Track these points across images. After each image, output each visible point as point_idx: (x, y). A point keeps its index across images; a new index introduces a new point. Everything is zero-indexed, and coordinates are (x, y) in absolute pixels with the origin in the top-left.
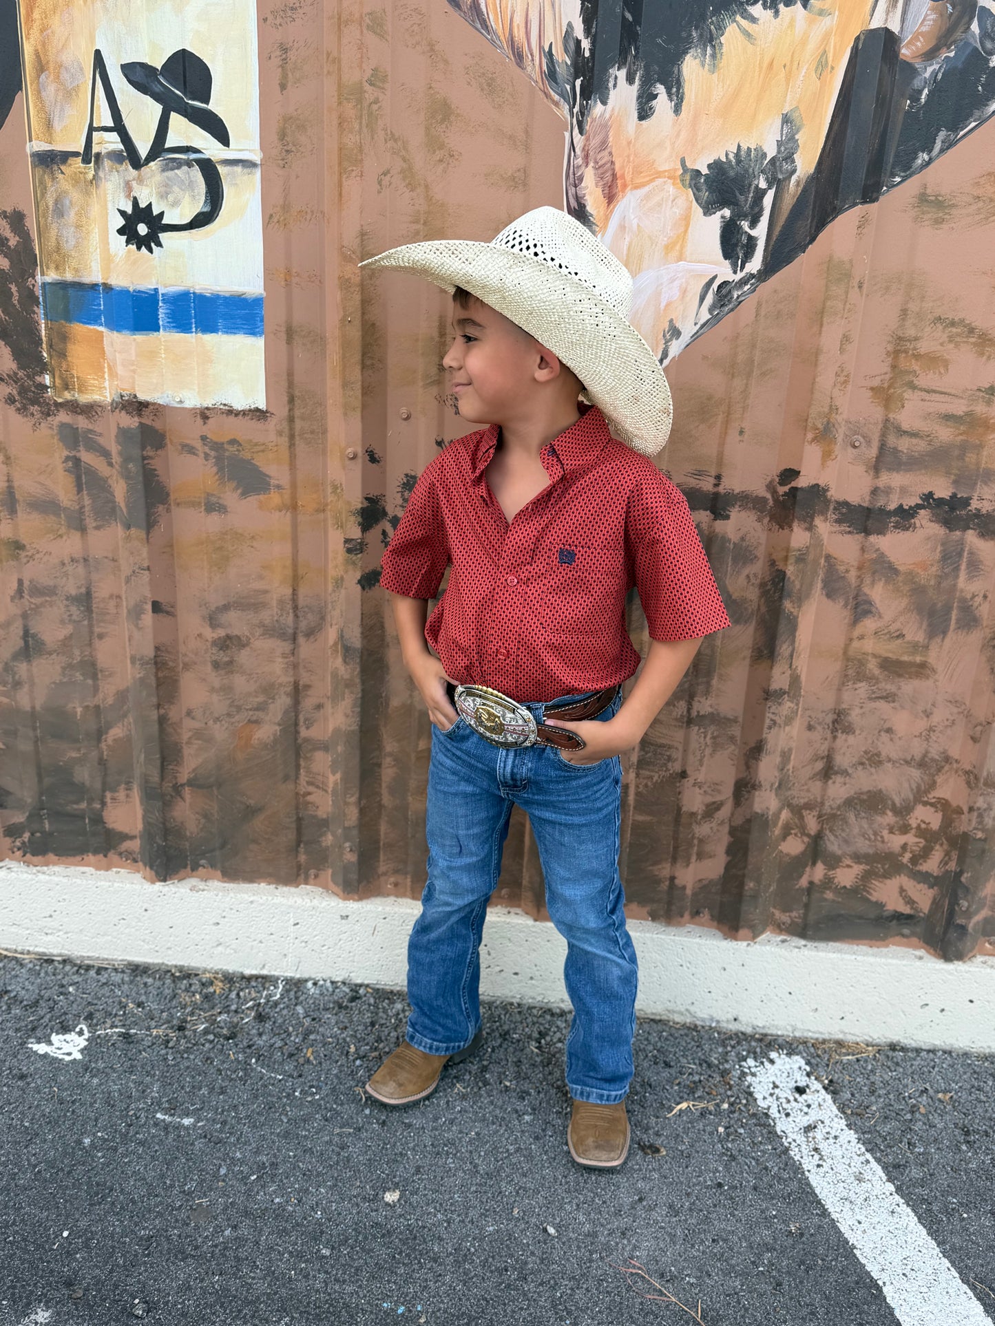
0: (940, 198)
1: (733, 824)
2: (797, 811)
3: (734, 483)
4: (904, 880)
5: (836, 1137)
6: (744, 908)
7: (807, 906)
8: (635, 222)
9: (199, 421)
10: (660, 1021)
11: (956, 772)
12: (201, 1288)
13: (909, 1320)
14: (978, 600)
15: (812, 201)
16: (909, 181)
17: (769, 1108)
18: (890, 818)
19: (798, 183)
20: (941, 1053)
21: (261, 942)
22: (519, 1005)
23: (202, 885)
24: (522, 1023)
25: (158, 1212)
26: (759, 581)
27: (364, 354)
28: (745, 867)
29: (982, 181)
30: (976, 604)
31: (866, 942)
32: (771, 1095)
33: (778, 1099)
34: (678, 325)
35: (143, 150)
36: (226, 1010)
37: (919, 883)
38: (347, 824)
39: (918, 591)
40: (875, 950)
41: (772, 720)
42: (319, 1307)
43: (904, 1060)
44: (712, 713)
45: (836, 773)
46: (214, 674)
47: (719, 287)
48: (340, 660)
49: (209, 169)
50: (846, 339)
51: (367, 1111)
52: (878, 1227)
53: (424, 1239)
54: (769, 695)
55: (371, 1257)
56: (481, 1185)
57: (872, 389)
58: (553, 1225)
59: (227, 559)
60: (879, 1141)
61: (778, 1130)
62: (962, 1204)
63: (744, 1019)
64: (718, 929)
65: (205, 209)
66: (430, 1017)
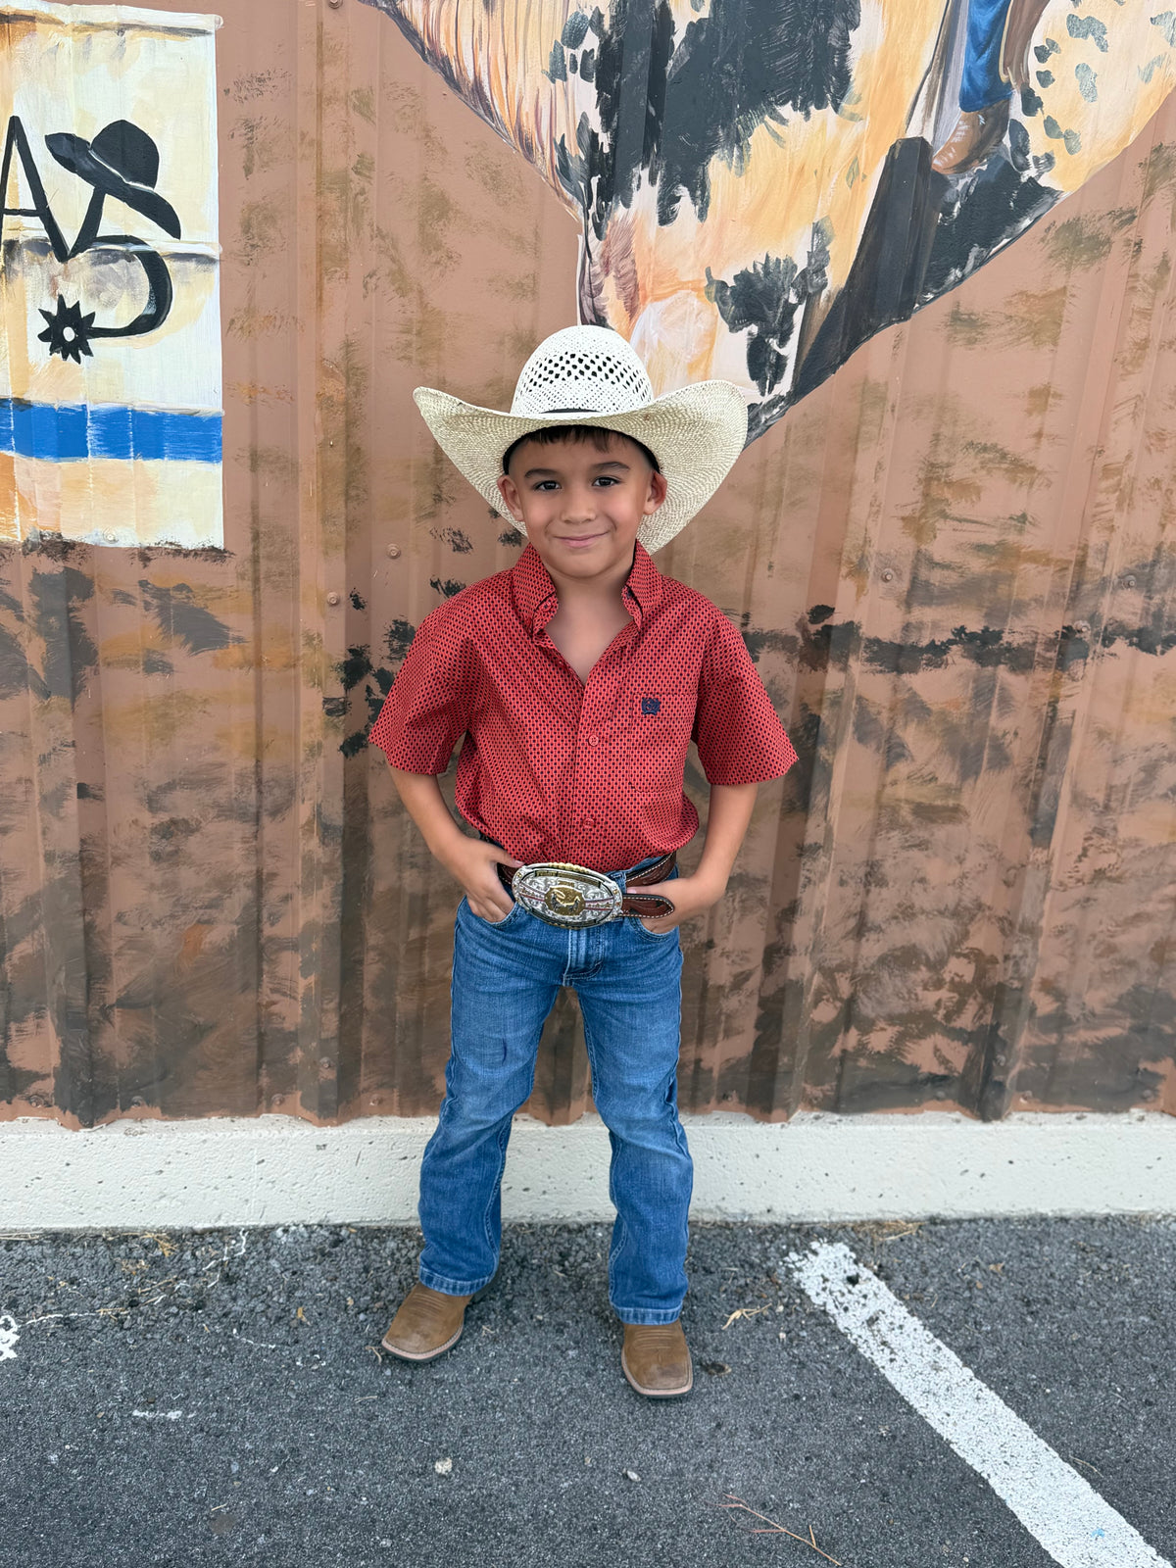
0: (973, 317)
1: (762, 994)
3: (762, 622)
4: (938, 1039)
5: (901, 1327)
6: (778, 1086)
7: (839, 1077)
8: (656, 335)
9: (138, 564)
11: (989, 918)
13: (1022, 1509)
14: (1009, 737)
15: (842, 318)
16: (941, 298)
17: (825, 1304)
18: (924, 974)
19: (829, 297)
20: (982, 1221)
21: (216, 1188)
22: (530, 1225)
23: (138, 1127)
24: (537, 1245)
25: (168, 1530)
27: (348, 484)
28: (778, 1042)
29: (1014, 300)
30: (1007, 742)
31: (901, 1109)
32: (824, 1289)
33: (831, 1293)
35: (70, 239)
36: (183, 1274)
37: (953, 1040)
38: (324, 1035)
39: (950, 730)
40: (911, 1117)
41: (806, 877)
43: (948, 1234)
44: (740, 875)
45: (870, 930)
46: (154, 868)
48: (315, 842)
49: (154, 264)
50: (880, 466)
51: (388, 1372)
52: (967, 1416)
53: (495, 1509)
54: (803, 851)
55: (439, 1540)
56: (540, 1437)
57: (903, 519)
58: (633, 1470)
59: (173, 728)
60: (944, 1324)
61: (841, 1327)
62: (1041, 1379)
63: (777, 1209)
64: (747, 1112)
65: (149, 312)
66: (451, 1253)
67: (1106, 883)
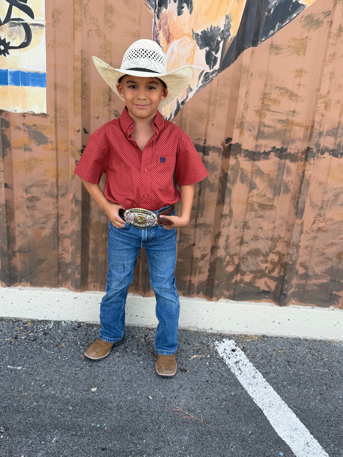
0: (277, 46)
1: (210, 261)
2: (232, 256)
3: (210, 143)
4: (266, 279)
5: (246, 365)
6: (214, 290)
7: (235, 289)
8: (177, 50)
9: (22, 117)
10: (186, 330)
11: (283, 242)
12: (25, 422)
13: (272, 420)
14: (290, 183)
15: (235, 46)
16: (267, 40)
17: (223, 356)
18: (261, 258)
19: (231, 39)
20: (279, 338)
21: (45, 308)
22: (138, 327)
23: (23, 288)
24: (139, 332)
25: (9, 398)
26: (219, 177)
27: (82, 94)
28: (214, 276)
29: (291, 41)
30: (289, 185)
31: (254, 301)
32: (224, 352)
33: (226, 353)
34: (192, 87)
35: (2, 19)
36: (33, 331)
37: (271, 280)
38: (76, 264)
39: (271, 180)
40: (257, 303)
41: (223, 225)
42: (69, 426)
43: (267, 340)
44: (203, 223)
45: (244, 243)
46: (27, 210)
47: (205, 74)
48: (74, 205)
49: (27, 27)
50: (247, 93)
51: (85, 363)
52: (261, 392)
53: (106, 403)
54: (222, 216)
55: (87, 409)
56: (125, 384)
57: (256, 111)
58: (151, 396)
59: (32, 168)
60: (260, 366)
61: (227, 363)
62: (288, 384)
63: (213, 328)
64: (205, 298)
65: (25, 41)
66: (108, 330)
67: (321, 232)
